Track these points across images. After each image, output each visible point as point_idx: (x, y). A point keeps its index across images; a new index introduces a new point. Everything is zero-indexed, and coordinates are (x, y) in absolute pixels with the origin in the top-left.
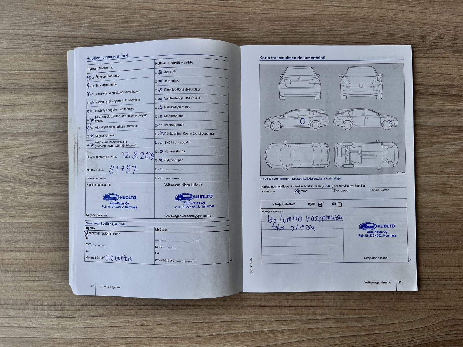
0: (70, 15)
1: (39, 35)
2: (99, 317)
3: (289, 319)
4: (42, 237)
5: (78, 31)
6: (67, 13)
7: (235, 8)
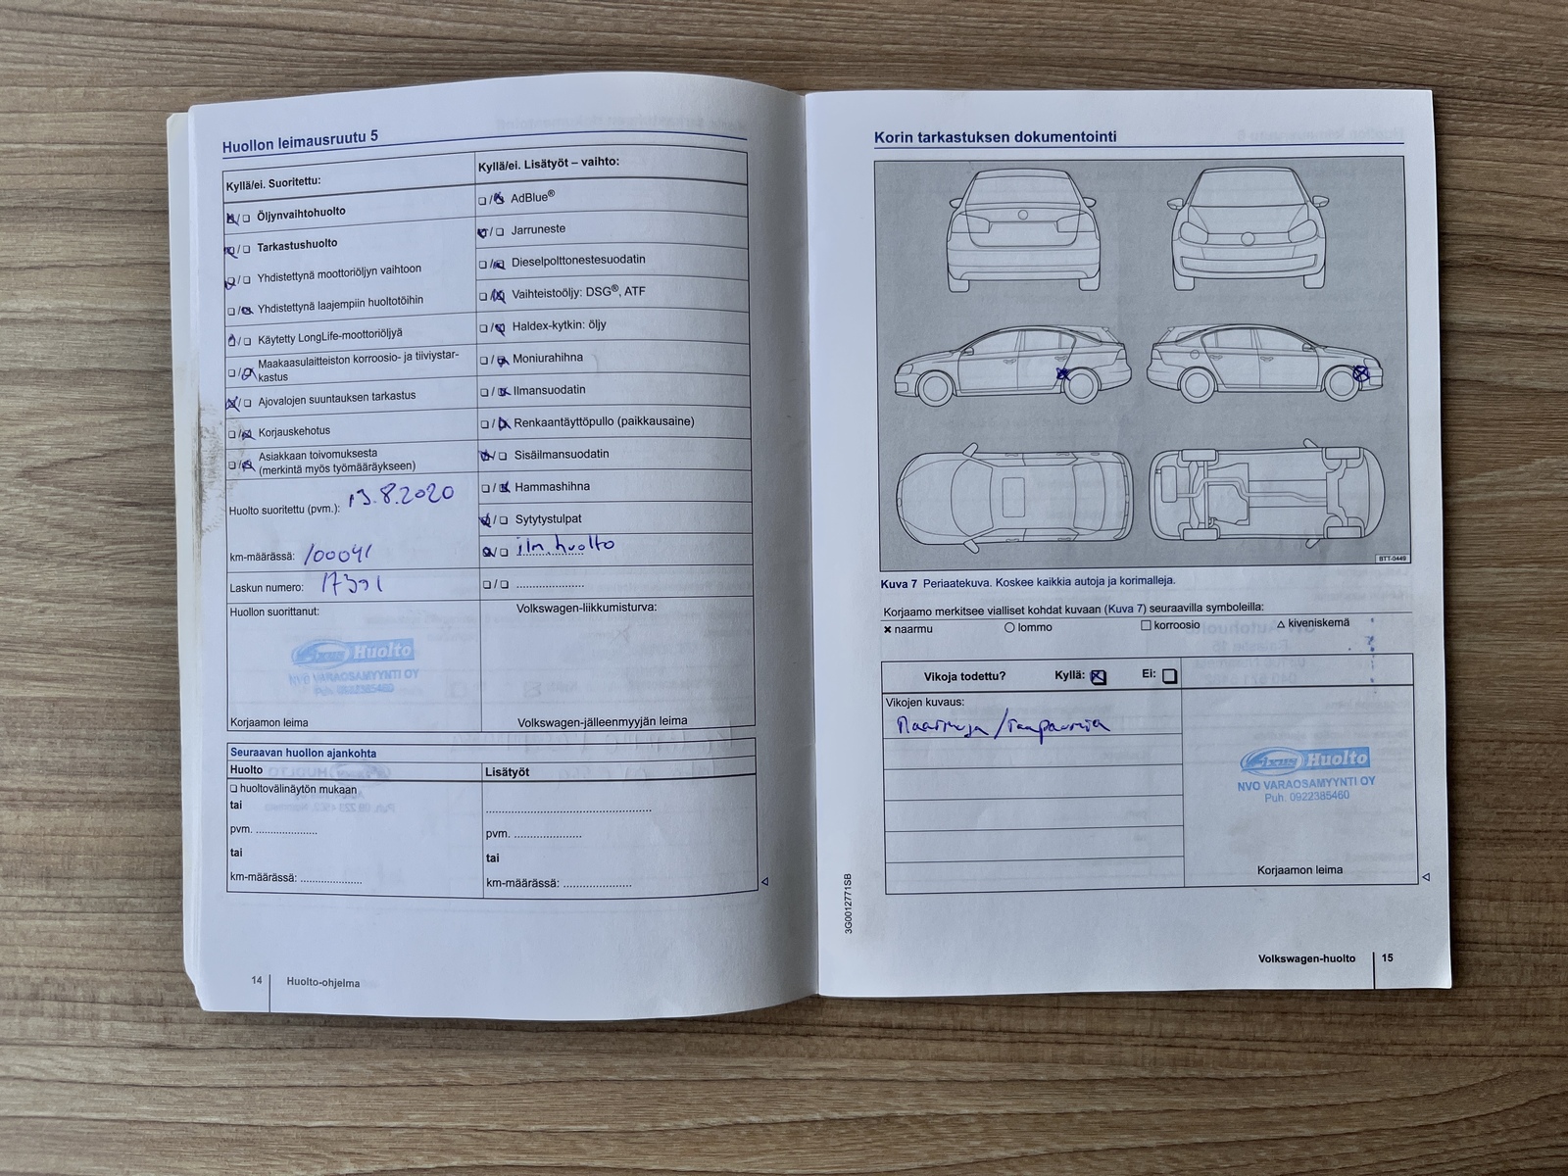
1: (102, 13)
2: (296, 1051)
3: (986, 1078)
4: (93, 752)
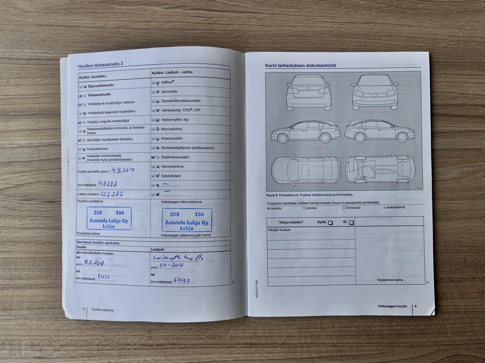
0: (44, 36)
1: (11, 57)
2: (79, 358)
3: (281, 358)
4: (17, 273)
5: (52, 52)
6: (40, 33)
7: (220, 25)
